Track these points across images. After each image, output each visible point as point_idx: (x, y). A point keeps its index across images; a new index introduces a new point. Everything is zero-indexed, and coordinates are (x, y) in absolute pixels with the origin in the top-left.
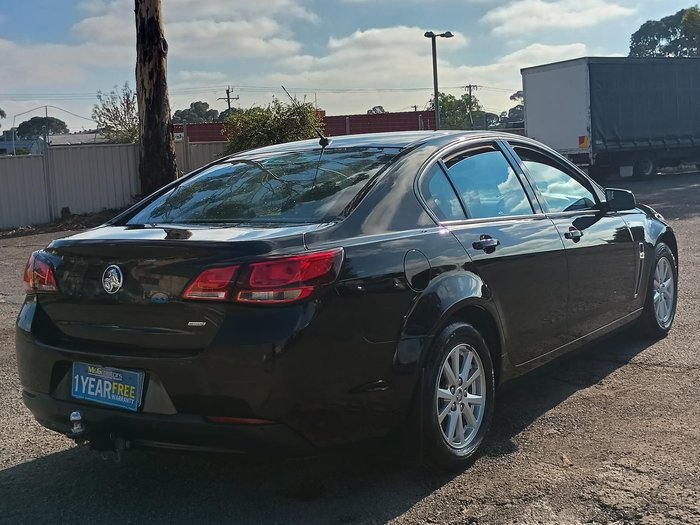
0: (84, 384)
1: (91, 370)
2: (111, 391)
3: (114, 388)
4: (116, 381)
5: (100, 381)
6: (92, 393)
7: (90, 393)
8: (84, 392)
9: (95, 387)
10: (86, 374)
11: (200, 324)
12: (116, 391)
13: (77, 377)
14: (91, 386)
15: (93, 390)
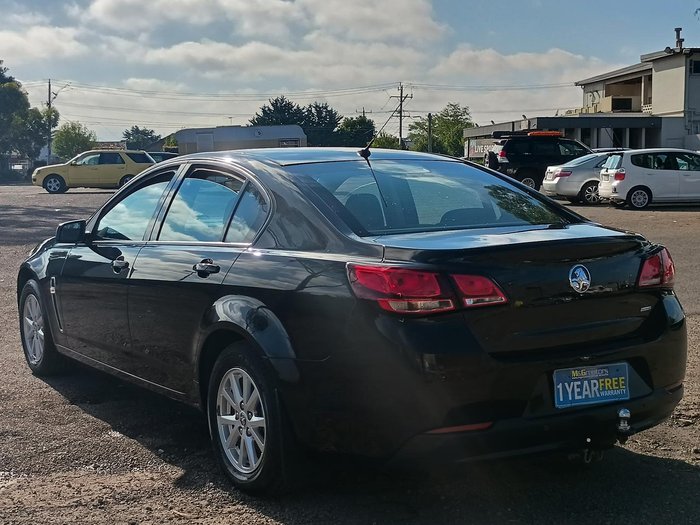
0: (570, 391)
1: (575, 373)
2: (599, 389)
3: (601, 384)
4: (602, 378)
5: (586, 383)
6: (580, 397)
7: (577, 397)
8: (570, 399)
9: (581, 389)
10: (570, 380)
11: (648, 308)
12: (604, 387)
13: (560, 386)
14: (577, 390)
15: (580, 394)
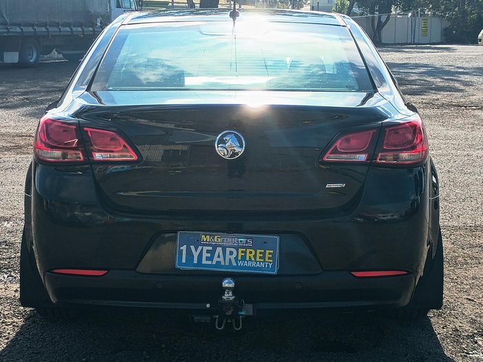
0: (196, 254)
1: (205, 238)
2: (236, 259)
3: (240, 254)
4: (242, 247)
5: (219, 250)
6: (210, 262)
7: (204, 262)
8: (195, 261)
9: (212, 255)
10: (198, 243)
11: (339, 185)
12: (244, 257)
13: (184, 248)
14: (206, 255)
15: (209, 259)
